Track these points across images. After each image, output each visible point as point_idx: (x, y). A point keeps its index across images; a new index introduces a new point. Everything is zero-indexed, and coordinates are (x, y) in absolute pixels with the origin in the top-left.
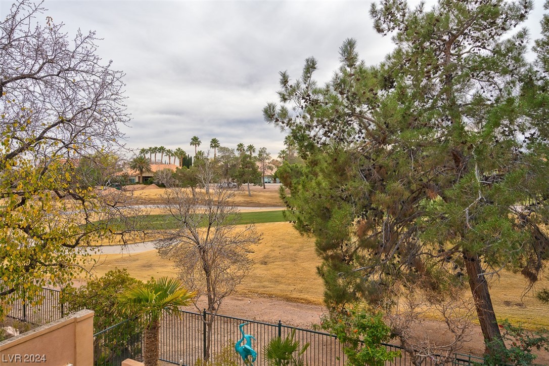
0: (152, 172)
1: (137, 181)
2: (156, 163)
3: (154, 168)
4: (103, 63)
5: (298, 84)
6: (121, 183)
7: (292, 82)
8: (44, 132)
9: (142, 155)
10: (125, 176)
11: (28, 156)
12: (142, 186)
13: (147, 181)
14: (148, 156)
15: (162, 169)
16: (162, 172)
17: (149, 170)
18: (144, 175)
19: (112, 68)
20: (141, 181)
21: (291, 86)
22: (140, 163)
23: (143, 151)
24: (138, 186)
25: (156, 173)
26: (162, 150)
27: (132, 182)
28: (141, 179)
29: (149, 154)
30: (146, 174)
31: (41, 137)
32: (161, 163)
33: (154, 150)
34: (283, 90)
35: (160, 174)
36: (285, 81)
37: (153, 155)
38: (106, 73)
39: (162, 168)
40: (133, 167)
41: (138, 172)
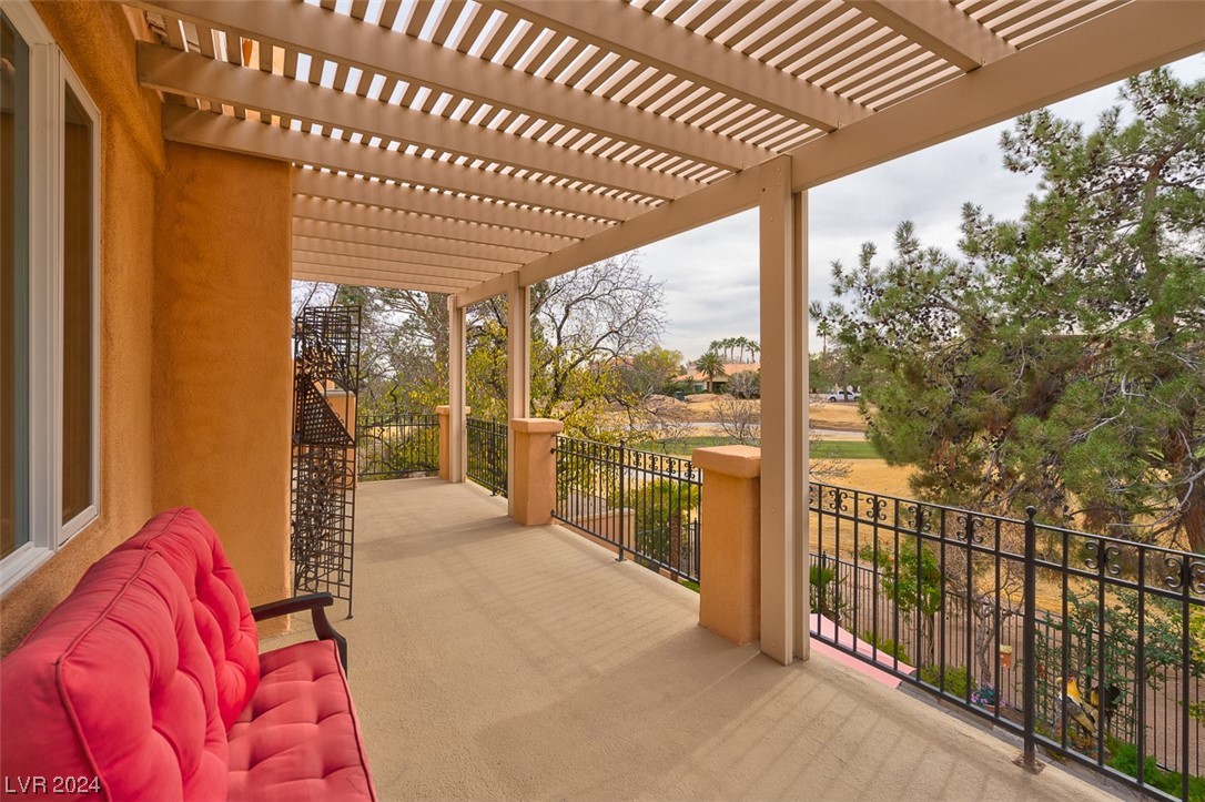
0: (727, 375)
1: (705, 388)
2: (732, 362)
3: (729, 370)
4: (644, 278)
5: (855, 274)
6: (682, 391)
7: (847, 271)
8: (598, 343)
9: (713, 350)
10: (690, 381)
11: (584, 364)
12: (713, 395)
13: (717, 388)
14: (721, 352)
15: (740, 371)
16: (741, 376)
17: (721, 373)
18: (714, 380)
19: (653, 281)
20: (711, 390)
21: (846, 277)
22: (709, 363)
23: (714, 345)
24: (707, 395)
25: (732, 377)
26: (741, 341)
27: (698, 390)
28: (711, 385)
29: (723, 349)
30: (717, 379)
31: (595, 348)
32: (741, 362)
33: (730, 343)
34: (836, 281)
35: (737, 378)
36: (837, 271)
37: (729, 350)
38: (648, 285)
39: (740, 369)
40: (700, 369)
41: (706, 376)
